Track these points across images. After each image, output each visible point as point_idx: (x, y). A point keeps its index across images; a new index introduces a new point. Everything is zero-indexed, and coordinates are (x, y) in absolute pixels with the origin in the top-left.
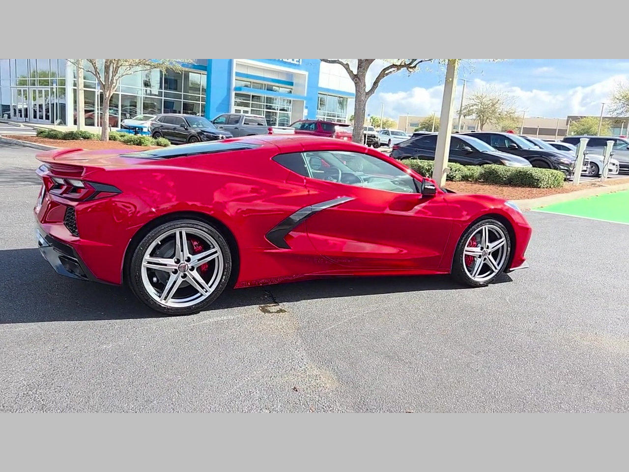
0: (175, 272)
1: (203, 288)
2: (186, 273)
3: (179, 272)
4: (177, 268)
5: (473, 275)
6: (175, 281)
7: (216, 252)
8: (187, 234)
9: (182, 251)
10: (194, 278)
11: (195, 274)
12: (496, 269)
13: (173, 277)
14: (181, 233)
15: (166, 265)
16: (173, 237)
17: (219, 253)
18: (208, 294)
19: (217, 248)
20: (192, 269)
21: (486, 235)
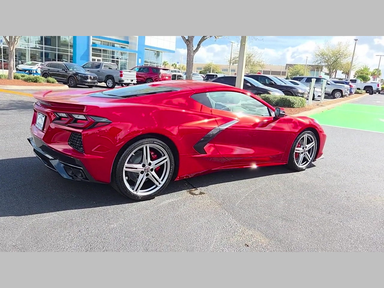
0: (142, 172)
1: (158, 181)
2: (149, 173)
3: (144, 172)
4: (143, 170)
5: (299, 164)
6: (142, 178)
7: (166, 159)
8: (150, 148)
9: (147, 159)
10: (153, 176)
11: (153, 173)
12: (310, 160)
13: (141, 176)
14: (146, 147)
15: (136, 169)
16: (142, 150)
17: (168, 159)
18: (161, 186)
19: (167, 156)
20: (152, 170)
21: (305, 140)
